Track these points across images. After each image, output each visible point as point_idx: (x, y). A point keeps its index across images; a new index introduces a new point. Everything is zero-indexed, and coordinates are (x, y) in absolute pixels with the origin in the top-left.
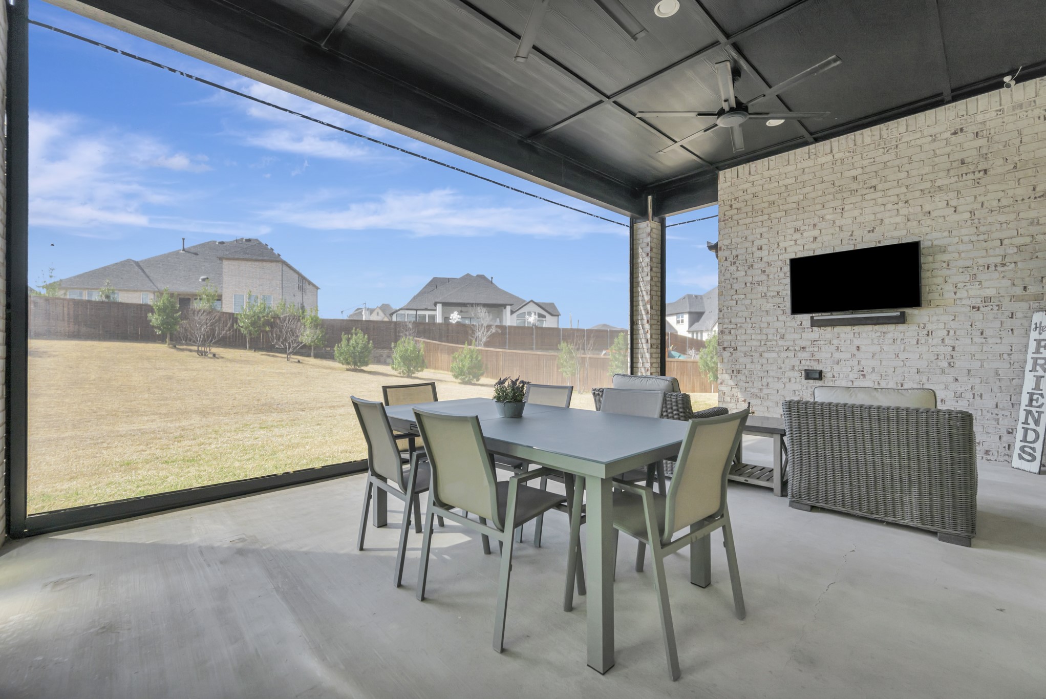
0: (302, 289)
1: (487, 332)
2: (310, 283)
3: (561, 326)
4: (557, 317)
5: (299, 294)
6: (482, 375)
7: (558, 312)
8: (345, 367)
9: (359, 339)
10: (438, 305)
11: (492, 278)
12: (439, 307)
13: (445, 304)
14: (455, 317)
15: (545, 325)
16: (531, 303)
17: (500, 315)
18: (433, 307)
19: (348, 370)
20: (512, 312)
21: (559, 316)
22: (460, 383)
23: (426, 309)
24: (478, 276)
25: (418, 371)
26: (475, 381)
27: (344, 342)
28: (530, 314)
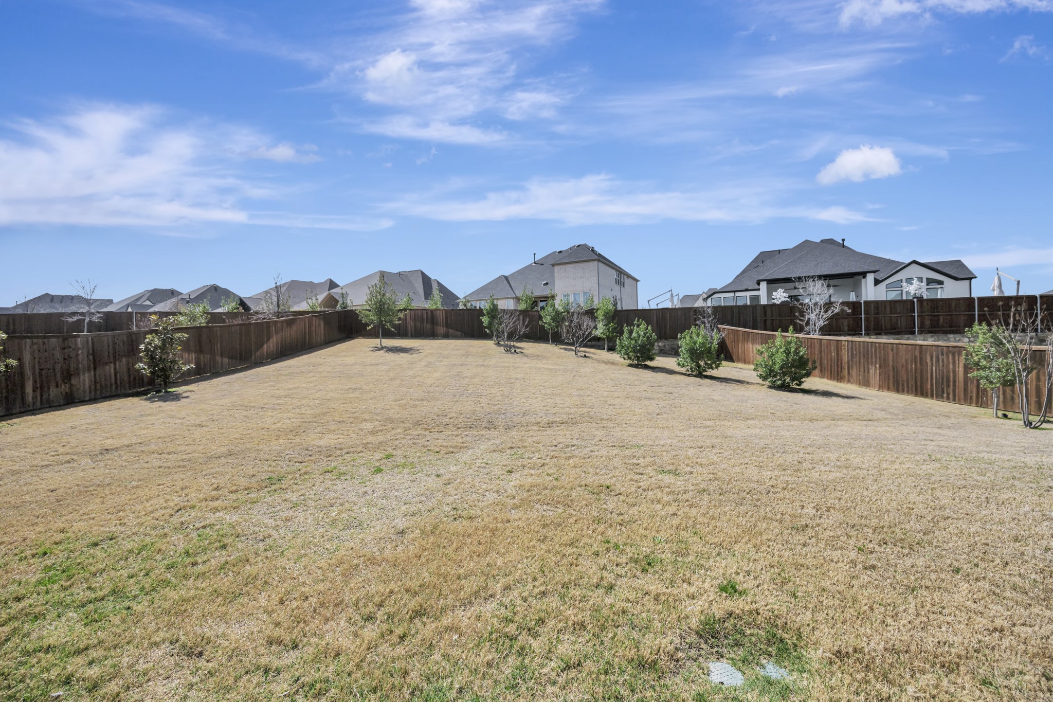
0: (620, 283)
1: (826, 312)
2: (629, 276)
3: (976, 294)
4: (968, 281)
5: (617, 288)
6: (808, 375)
7: (971, 272)
8: (629, 362)
9: (641, 330)
10: (762, 283)
11: (843, 240)
12: (763, 285)
13: (770, 282)
14: (780, 296)
15: (940, 295)
16: (914, 265)
17: (856, 288)
18: (756, 287)
19: (630, 365)
20: (877, 282)
21: (973, 280)
22: (770, 387)
23: (747, 290)
24: (822, 241)
25: (712, 368)
26: (794, 385)
27: (626, 334)
28: (909, 281)
